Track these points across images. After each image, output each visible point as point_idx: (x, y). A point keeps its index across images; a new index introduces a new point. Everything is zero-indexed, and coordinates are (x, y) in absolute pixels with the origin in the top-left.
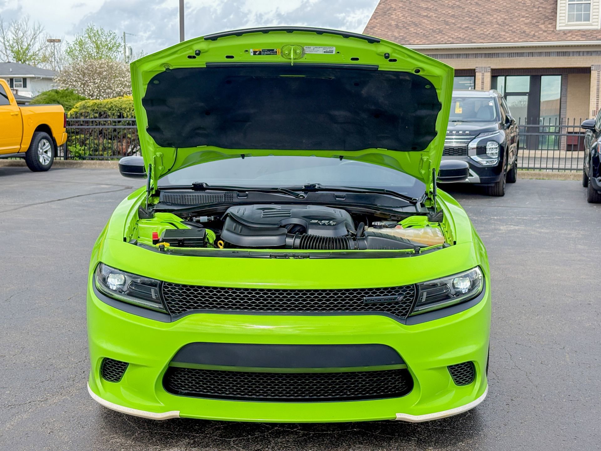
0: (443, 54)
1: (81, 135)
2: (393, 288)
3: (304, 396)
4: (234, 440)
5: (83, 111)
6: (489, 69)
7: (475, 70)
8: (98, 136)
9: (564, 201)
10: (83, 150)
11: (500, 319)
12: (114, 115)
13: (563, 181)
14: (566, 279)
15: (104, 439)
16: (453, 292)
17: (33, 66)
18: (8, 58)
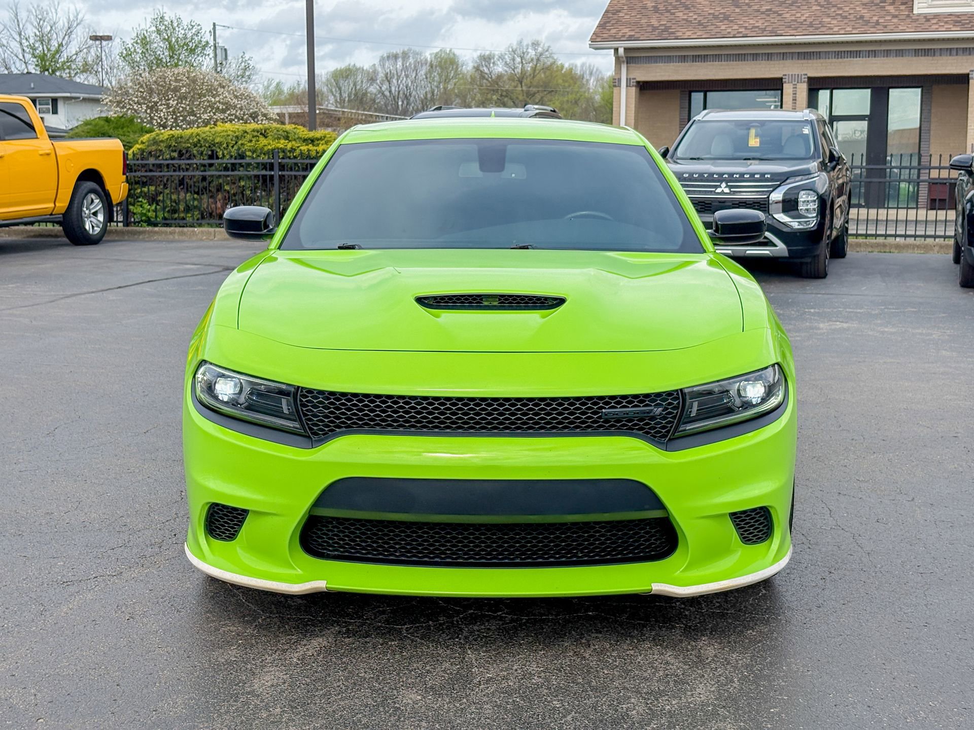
0: (730, 54)
1: (150, 187)
2: (647, 396)
3: (513, 559)
4: (407, 628)
5: (154, 148)
6: (804, 78)
7: (781, 79)
8: (176, 189)
9: (922, 285)
10: (153, 211)
11: (815, 459)
12: (202, 153)
13: (923, 255)
14: (921, 401)
15: (211, 627)
16: (738, 402)
17: (67, 79)
18: (27, 67)
